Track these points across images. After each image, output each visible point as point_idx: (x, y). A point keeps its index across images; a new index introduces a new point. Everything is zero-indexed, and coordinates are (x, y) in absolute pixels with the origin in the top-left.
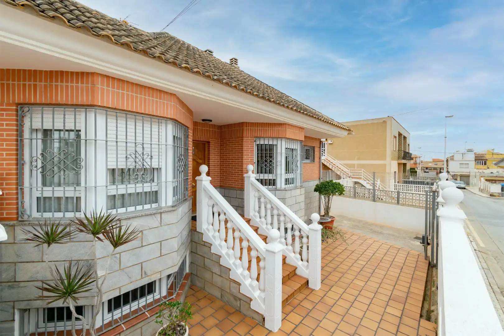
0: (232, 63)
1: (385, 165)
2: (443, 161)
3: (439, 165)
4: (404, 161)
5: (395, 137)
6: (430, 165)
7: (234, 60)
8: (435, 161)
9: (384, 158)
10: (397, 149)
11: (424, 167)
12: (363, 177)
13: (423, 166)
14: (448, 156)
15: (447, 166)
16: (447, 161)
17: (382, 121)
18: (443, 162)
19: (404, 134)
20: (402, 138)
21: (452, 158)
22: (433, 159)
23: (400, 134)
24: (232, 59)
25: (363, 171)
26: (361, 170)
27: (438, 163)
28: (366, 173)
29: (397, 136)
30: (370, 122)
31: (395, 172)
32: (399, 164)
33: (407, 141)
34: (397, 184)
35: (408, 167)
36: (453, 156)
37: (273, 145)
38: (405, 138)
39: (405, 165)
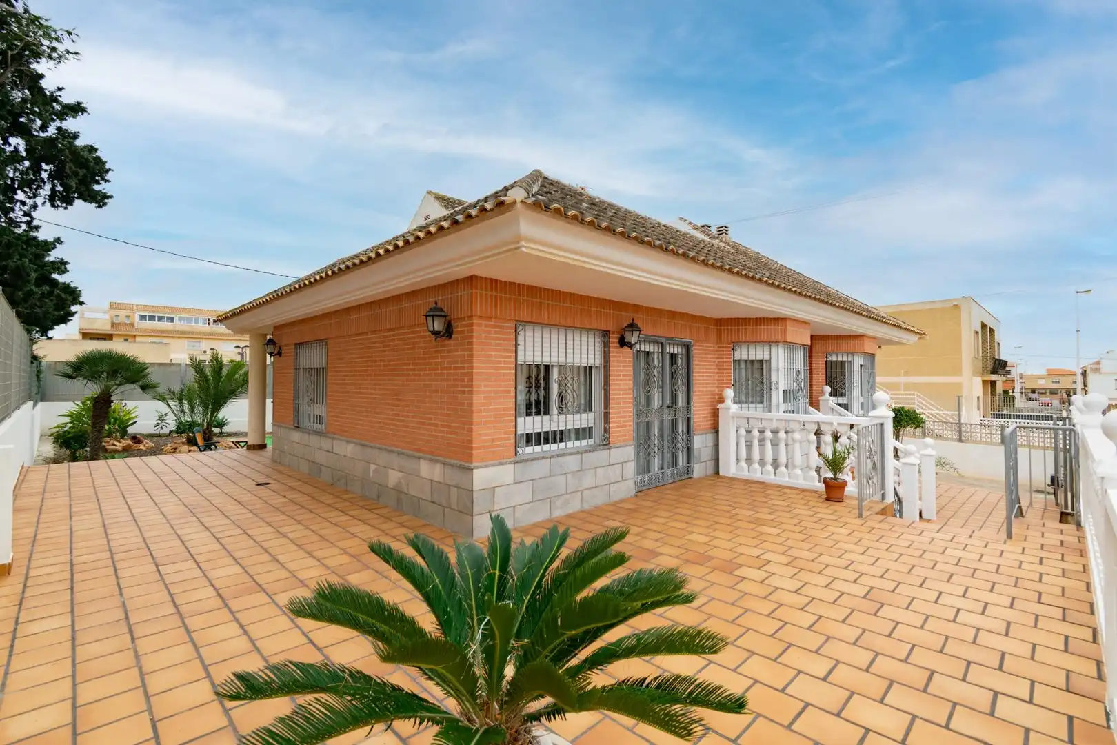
0: (720, 232)
1: (959, 385)
2: (1074, 374)
3: (1065, 383)
4: (993, 377)
5: (977, 333)
6: (1042, 383)
7: (724, 228)
8: (1052, 374)
9: (957, 371)
10: (981, 355)
11: (1026, 389)
12: (918, 405)
13: (1024, 385)
14: (1086, 362)
15: (1085, 386)
16: (1084, 374)
17: (952, 305)
18: (1074, 377)
19: (990, 324)
20: (987, 332)
21: (1097, 367)
22: (1048, 370)
23: (984, 326)
24: (722, 227)
25: (918, 396)
26: (914, 394)
27: (1062, 378)
28: (924, 400)
29: (979, 330)
30: (928, 307)
31: (978, 397)
32: (984, 382)
33: (996, 337)
34: (982, 418)
35: (999, 388)
36: (1098, 363)
37: (843, 363)
38: (992, 331)
39: (993, 383)
